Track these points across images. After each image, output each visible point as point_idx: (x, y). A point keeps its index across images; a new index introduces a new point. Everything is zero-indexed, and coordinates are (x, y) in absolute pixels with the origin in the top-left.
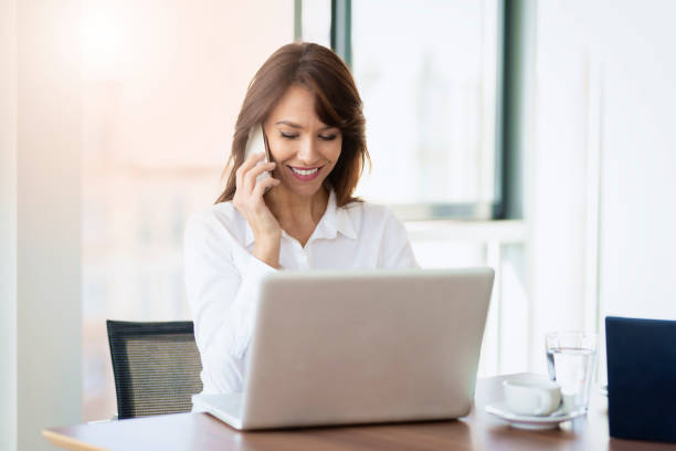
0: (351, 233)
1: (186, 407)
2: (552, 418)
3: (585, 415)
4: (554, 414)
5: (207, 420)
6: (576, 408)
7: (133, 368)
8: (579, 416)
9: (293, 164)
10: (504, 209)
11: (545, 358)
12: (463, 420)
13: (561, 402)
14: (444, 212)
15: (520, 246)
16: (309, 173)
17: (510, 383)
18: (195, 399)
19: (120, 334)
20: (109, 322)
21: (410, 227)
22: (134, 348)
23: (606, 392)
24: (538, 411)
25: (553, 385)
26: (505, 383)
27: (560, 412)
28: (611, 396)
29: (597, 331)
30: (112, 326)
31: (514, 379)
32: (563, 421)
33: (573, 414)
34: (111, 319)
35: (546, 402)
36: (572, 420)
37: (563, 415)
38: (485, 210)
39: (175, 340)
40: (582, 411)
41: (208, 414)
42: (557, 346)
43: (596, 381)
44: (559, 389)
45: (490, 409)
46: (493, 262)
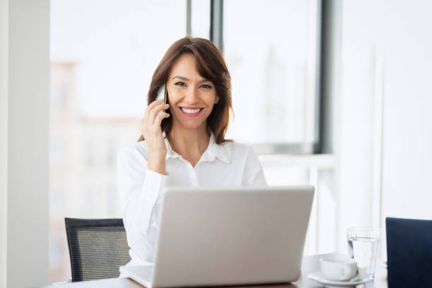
0: (225, 159)
1: (116, 274)
2: (352, 283)
3: (373, 281)
4: (352, 280)
5: (129, 282)
6: (367, 276)
7: (81, 249)
8: (368, 282)
9: (182, 105)
10: (320, 147)
11: (347, 243)
12: (293, 283)
13: (357, 272)
14: (282, 149)
15: (331, 171)
16: (193, 111)
17: (325, 260)
18: (122, 269)
19: (74, 227)
20: (66, 219)
21: (261, 158)
22: (83, 235)
23: (386, 266)
24: (342, 278)
25: (352, 261)
26: (321, 260)
27: (356, 279)
28: (389, 268)
29: (380, 227)
30: (68, 221)
31: (327, 257)
32: (358, 284)
33: (365, 280)
34: (68, 217)
35: (347, 272)
36: (364, 283)
37: (358, 280)
38: (308, 148)
39: (109, 231)
40: (371, 278)
41: (130, 279)
42: (354, 236)
43: (380, 259)
44: (356, 264)
45: (311, 276)
46: (313, 182)
